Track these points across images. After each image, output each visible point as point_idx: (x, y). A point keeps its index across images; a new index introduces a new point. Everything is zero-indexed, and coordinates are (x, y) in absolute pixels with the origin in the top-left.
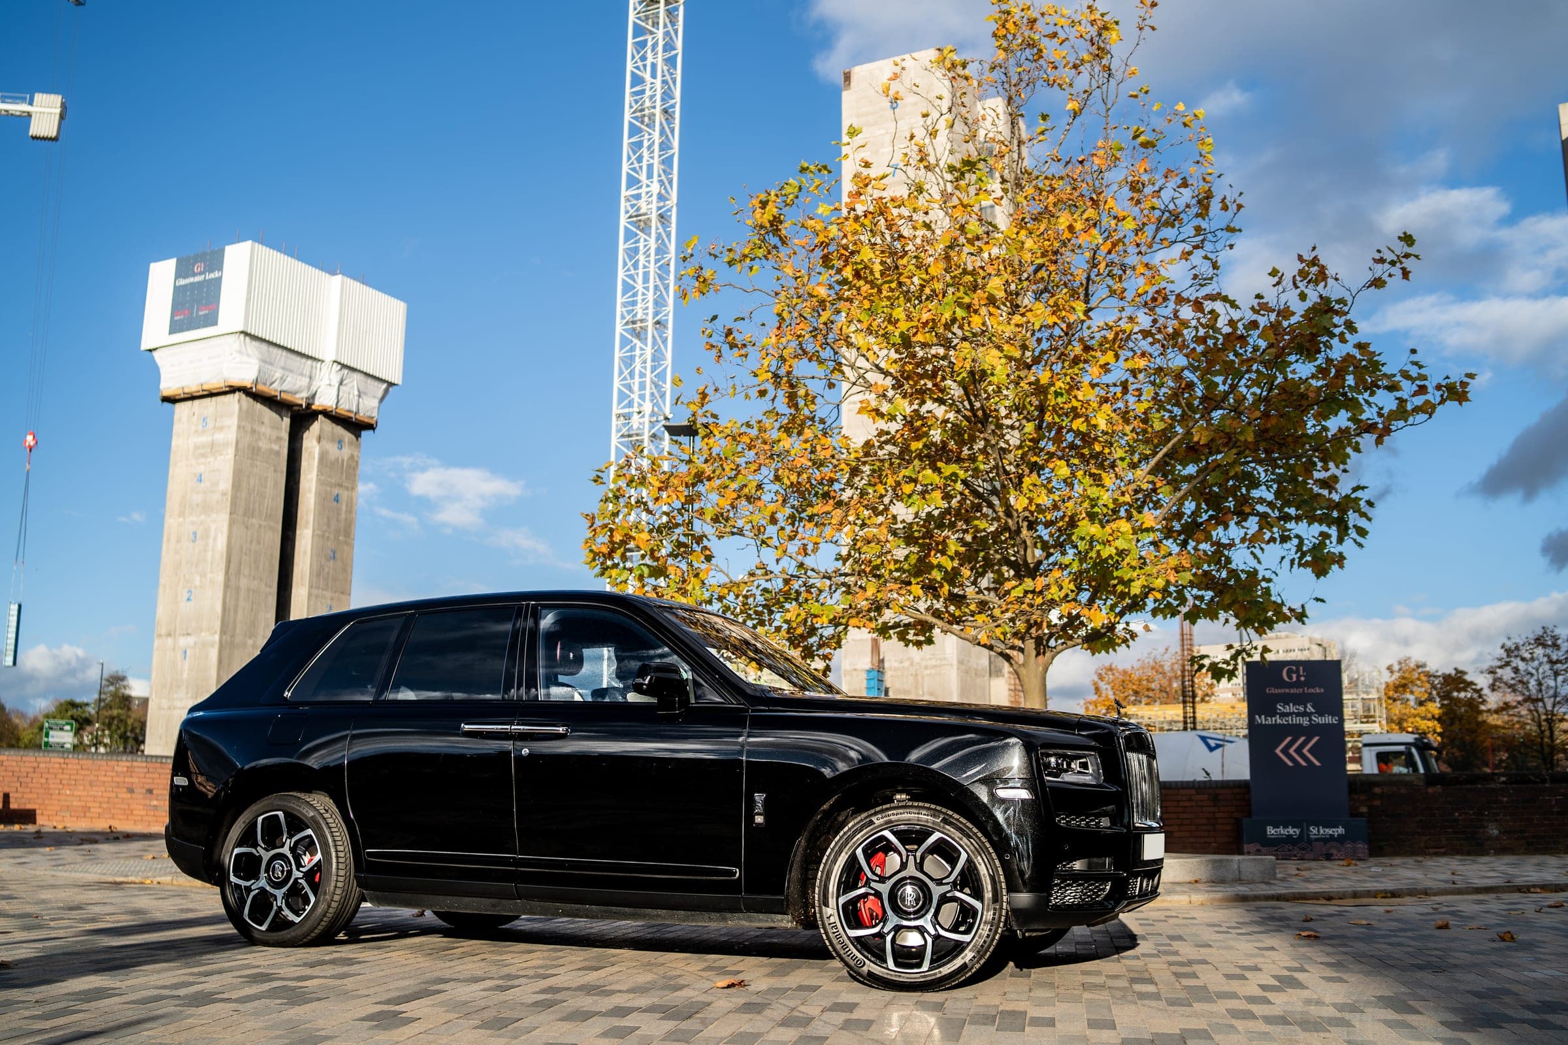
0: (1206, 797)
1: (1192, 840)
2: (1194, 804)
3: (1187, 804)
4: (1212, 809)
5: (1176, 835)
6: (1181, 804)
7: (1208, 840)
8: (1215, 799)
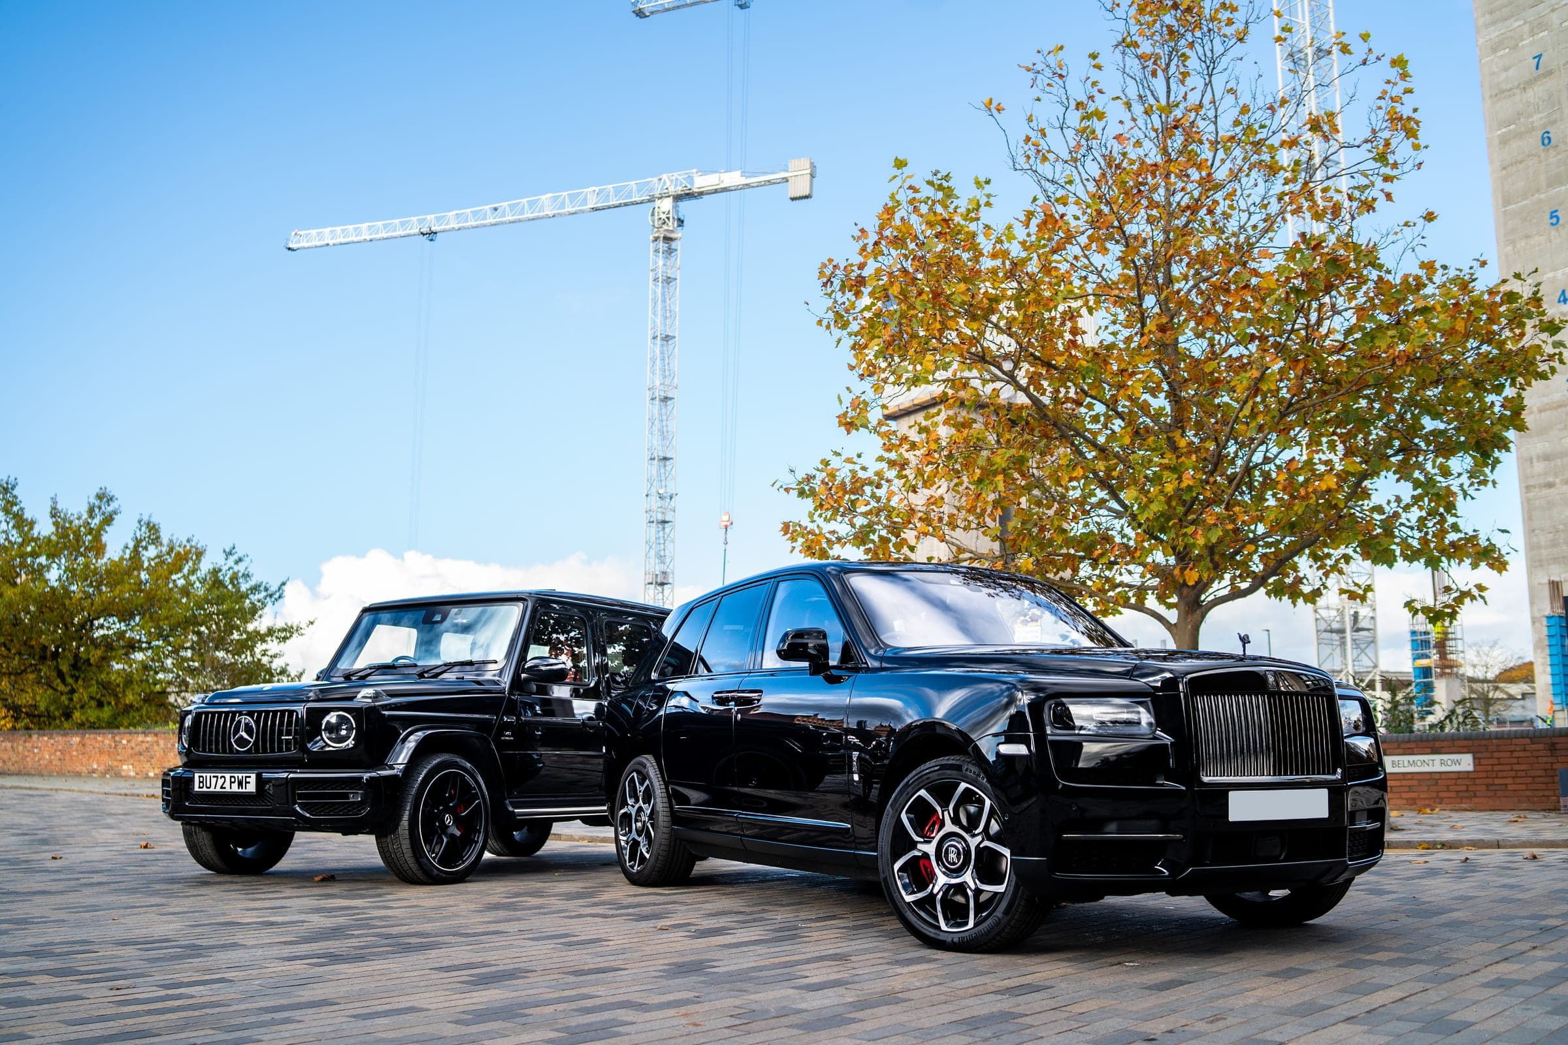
0: (1541, 746)
1: (1529, 793)
2: (1528, 754)
3: (1521, 754)
4: (1549, 760)
5: (1510, 787)
6: (1516, 754)
7: (1546, 793)
8: (1552, 748)
